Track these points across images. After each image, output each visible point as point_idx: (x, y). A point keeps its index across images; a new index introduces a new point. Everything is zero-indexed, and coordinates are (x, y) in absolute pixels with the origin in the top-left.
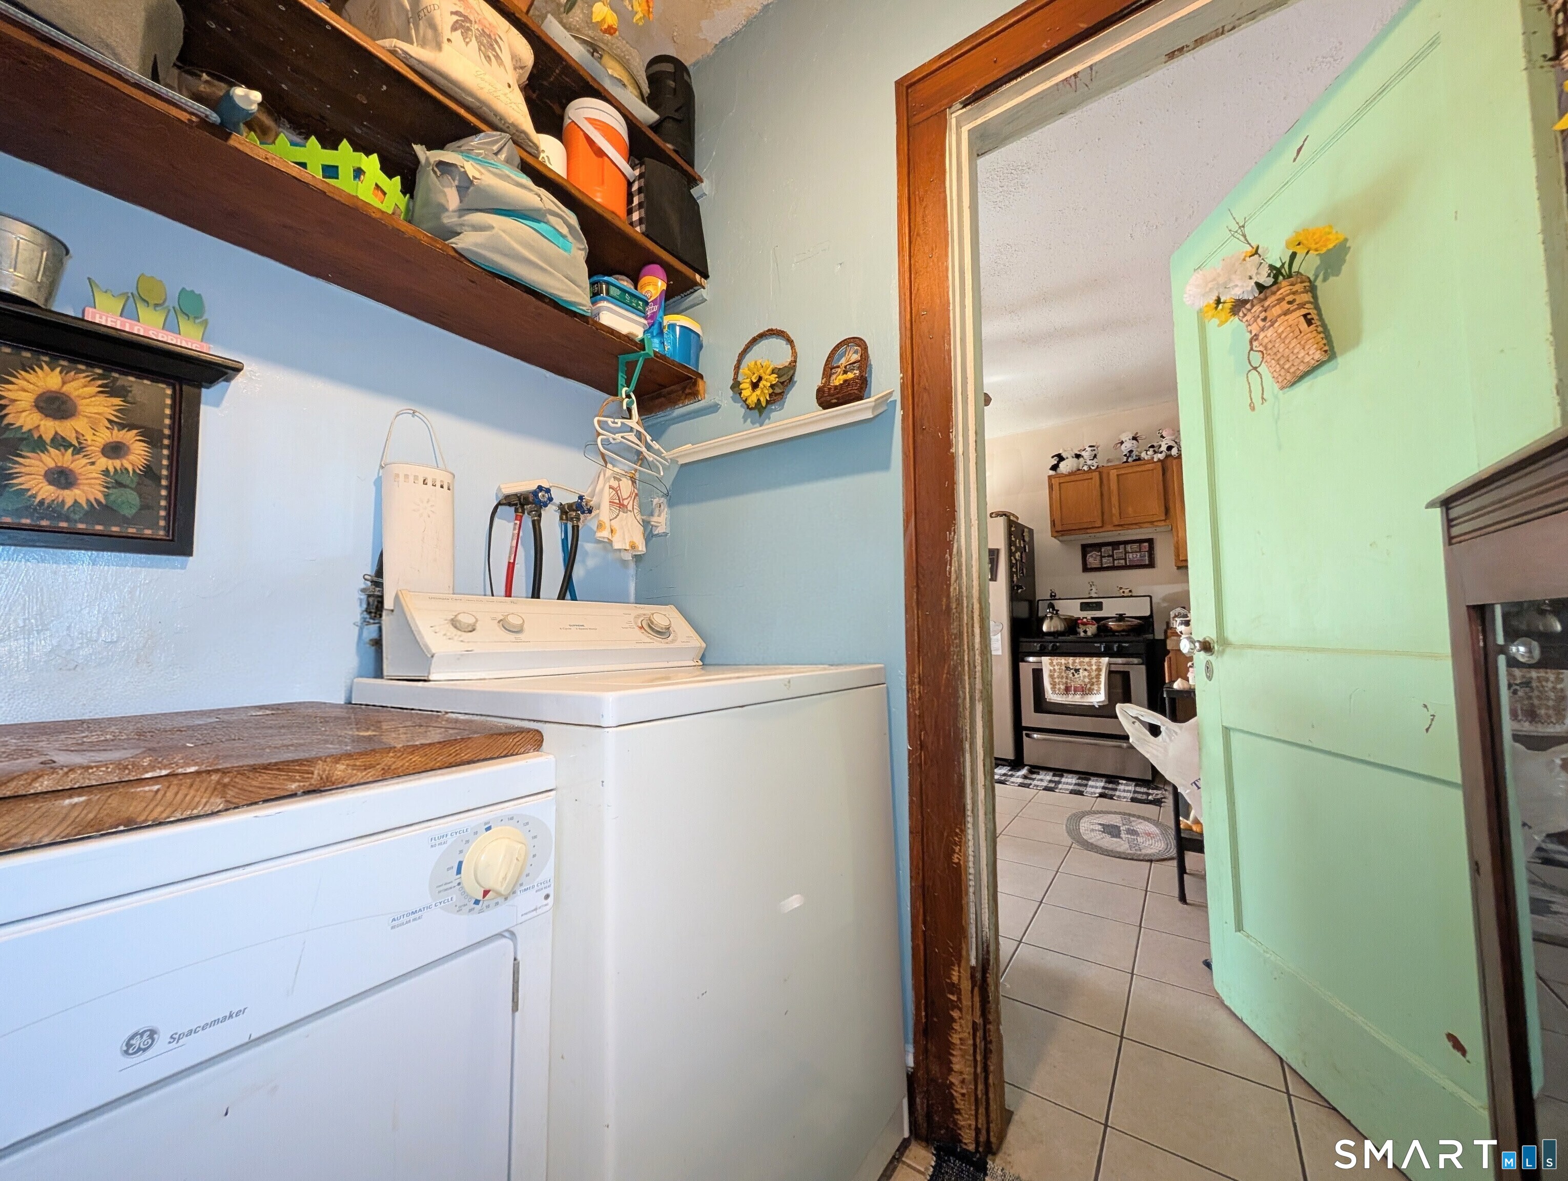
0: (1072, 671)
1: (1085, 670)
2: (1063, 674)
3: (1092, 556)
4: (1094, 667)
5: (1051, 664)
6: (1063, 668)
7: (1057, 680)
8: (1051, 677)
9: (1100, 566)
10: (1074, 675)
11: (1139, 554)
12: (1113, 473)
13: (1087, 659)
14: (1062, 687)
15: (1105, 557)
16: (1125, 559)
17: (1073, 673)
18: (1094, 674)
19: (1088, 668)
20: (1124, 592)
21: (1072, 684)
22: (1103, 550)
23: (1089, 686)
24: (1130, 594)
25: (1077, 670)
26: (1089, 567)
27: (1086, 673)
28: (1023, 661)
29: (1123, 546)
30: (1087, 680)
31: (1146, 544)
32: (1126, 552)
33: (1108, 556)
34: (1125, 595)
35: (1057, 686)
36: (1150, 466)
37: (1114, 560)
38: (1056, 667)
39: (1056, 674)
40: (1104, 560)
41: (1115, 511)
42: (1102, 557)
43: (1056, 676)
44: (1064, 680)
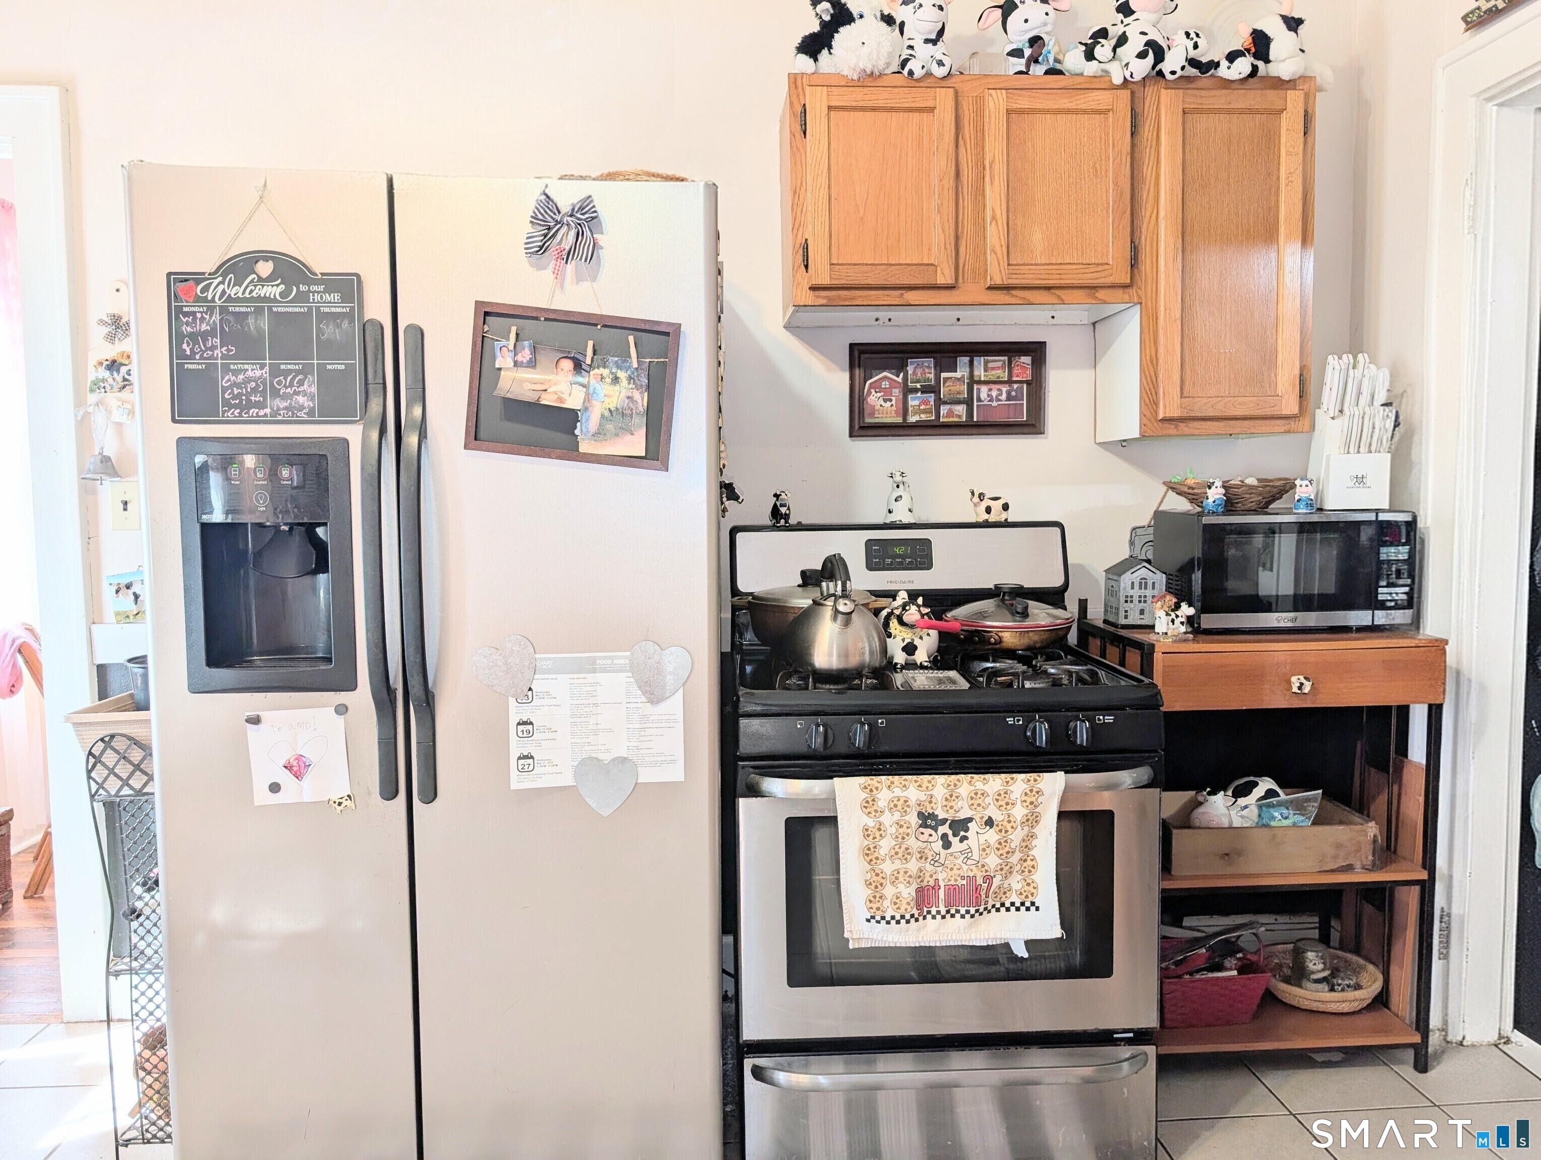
0: (944, 829)
1: (990, 822)
2: (912, 842)
3: (876, 386)
4: (1019, 812)
5: (869, 805)
6: (914, 820)
7: (888, 867)
8: (869, 854)
9: (899, 420)
10: (947, 845)
11: (1005, 389)
12: (996, 103)
13: (994, 782)
14: (908, 892)
15: (915, 390)
16: (969, 402)
17: (944, 837)
18: (1016, 837)
19: (997, 816)
20: (988, 510)
21: (941, 876)
22: (910, 369)
23: (996, 882)
24: (1003, 517)
25: (960, 826)
26: (868, 420)
27: (992, 836)
28: (754, 791)
29: (966, 359)
30: (993, 861)
31: (1026, 360)
32: (973, 381)
33: (925, 390)
34: (992, 518)
35: (889, 891)
36: (1101, 99)
37: (939, 402)
38: (887, 819)
39: (886, 845)
40: (913, 401)
41: (994, 236)
42: (907, 391)
43: (883, 852)
44: (913, 866)
